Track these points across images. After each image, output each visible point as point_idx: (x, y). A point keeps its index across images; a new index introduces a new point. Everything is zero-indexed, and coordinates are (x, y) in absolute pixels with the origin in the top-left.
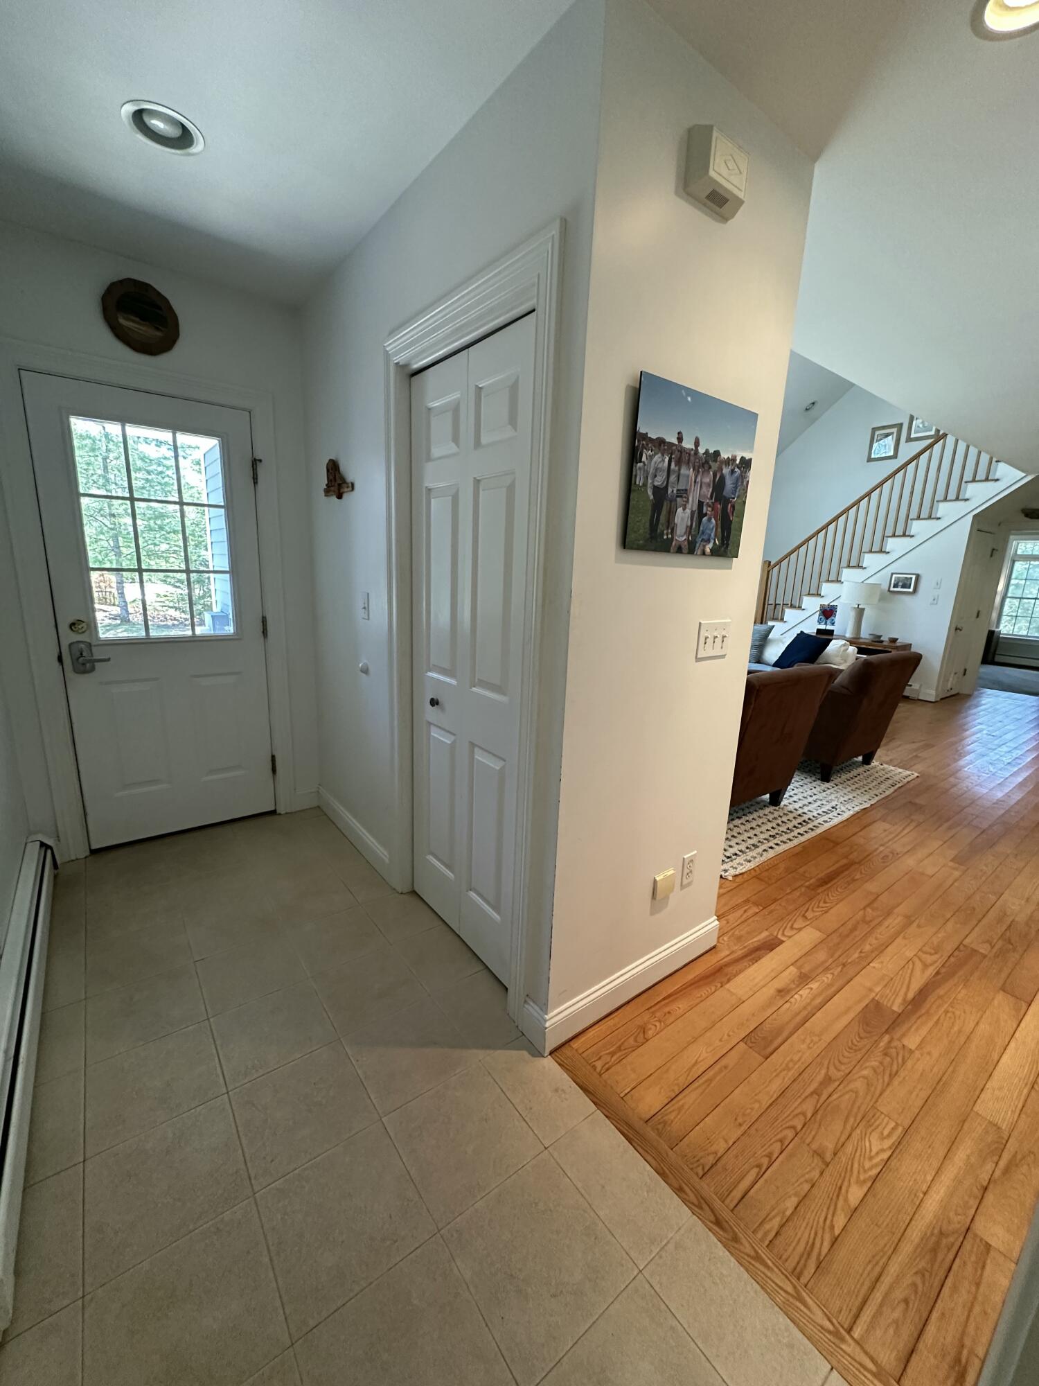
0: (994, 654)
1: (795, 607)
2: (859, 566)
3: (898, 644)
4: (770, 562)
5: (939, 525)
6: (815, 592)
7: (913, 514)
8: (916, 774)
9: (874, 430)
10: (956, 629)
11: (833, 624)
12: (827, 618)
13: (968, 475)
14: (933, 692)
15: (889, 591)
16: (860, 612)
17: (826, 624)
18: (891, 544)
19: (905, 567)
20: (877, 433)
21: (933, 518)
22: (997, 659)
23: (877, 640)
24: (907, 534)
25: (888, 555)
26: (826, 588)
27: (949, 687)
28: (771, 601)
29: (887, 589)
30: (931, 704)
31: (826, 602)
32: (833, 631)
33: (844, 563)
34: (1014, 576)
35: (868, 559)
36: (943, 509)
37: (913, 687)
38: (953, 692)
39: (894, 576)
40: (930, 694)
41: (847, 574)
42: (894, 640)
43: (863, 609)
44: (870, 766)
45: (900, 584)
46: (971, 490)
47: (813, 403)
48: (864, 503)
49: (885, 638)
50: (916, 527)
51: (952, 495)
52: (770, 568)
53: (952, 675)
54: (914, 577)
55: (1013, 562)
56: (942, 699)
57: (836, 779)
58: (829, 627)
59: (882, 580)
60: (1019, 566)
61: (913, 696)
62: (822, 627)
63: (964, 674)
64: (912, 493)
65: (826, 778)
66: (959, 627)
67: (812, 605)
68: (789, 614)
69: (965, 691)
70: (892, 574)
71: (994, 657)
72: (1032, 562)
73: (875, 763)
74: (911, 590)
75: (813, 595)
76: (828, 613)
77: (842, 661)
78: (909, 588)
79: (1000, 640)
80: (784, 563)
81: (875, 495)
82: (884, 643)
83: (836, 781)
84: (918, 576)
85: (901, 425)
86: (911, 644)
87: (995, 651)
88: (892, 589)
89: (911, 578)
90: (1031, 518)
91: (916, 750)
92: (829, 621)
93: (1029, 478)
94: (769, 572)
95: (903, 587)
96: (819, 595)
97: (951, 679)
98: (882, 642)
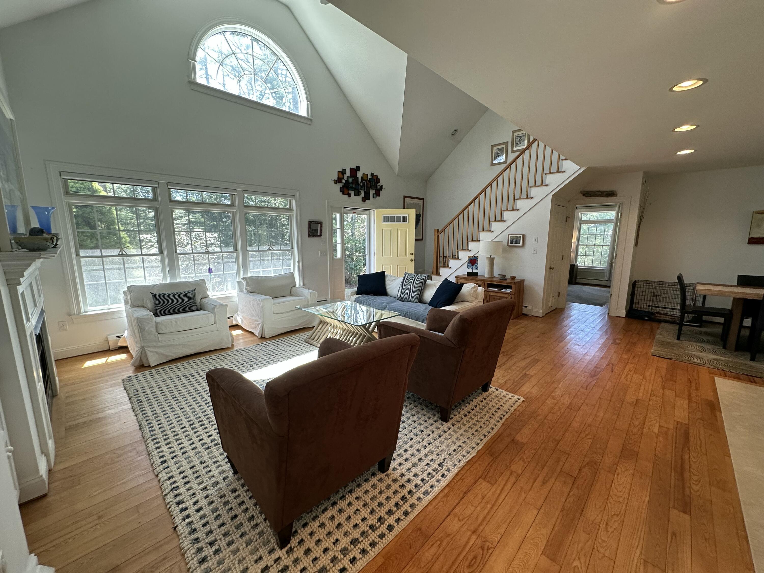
0: (576, 278)
1: (455, 258)
2: (489, 231)
3: (516, 281)
4: (438, 230)
5: (533, 202)
6: (466, 248)
7: (517, 196)
8: (522, 399)
9: (493, 146)
10: (550, 269)
11: (477, 269)
12: (473, 265)
13: (547, 170)
14: (541, 311)
15: (508, 245)
16: (492, 260)
17: (472, 269)
18: (507, 215)
19: (516, 230)
20: (495, 148)
21: (529, 198)
22: (578, 281)
23: (503, 278)
24: (515, 209)
25: (505, 223)
26: (472, 245)
27: (550, 306)
28: (441, 255)
29: (507, 244)
30: (540, 319)
31: (471, 254)
32: (477, 273)
33: (481, 229)
34: (582, 232)
35: (494, 226)
36: (534, 192)
37: (528, 308)
38: (552, 309)
39: (510, 236)
40: (539, 312)
41: (483, 236)
42: (513, 278)
43: (494, 258)
44: (487, 393)
45: (514, 241)
46: (549, 179)
47: (456, 131)
48: (488, 190)
49: (508, 276)
50: (520, 204)
51: (538, 183)
52: (439, 233)
53: (551, 298)
54: (521, 236)
55: (580, 225)
56: (546, 314)
57: (456, 417)
58: (475, 271)
59: (503, 239)
60: (584, 227)
61: (529, 313)
62: (471, 271)
63: (559, 296)
64: (515, 182)
65: (445, 418)
66: (552, 267)
67: (464, 256)
68: (452, 262)
69: (561, 306)
70: (509, 235)
71: (576, 280)
72: (590, 225)
73: (492, 389)
74: (521, 245)
75: (465, 250)
76: (473, 261)
77: (474, 299)
78: (520, 243)
79: (578, 270)
80: (447, 230)
81: (494, 184)
82: (508, 281)
83: (455, 418)
84: (524, 236)
85: (508, 142)
86: (524, 280)
87: (576, 276)
88: (510, 244)
89: (520, 237)
90: (587, 197)
91: (525, 367)
92: (474, 267)
93: (582, 170)
94: (438, 236)
95: (516, 243)
96: (468, 250)
97: (550, 300)
98: (506, 280)
